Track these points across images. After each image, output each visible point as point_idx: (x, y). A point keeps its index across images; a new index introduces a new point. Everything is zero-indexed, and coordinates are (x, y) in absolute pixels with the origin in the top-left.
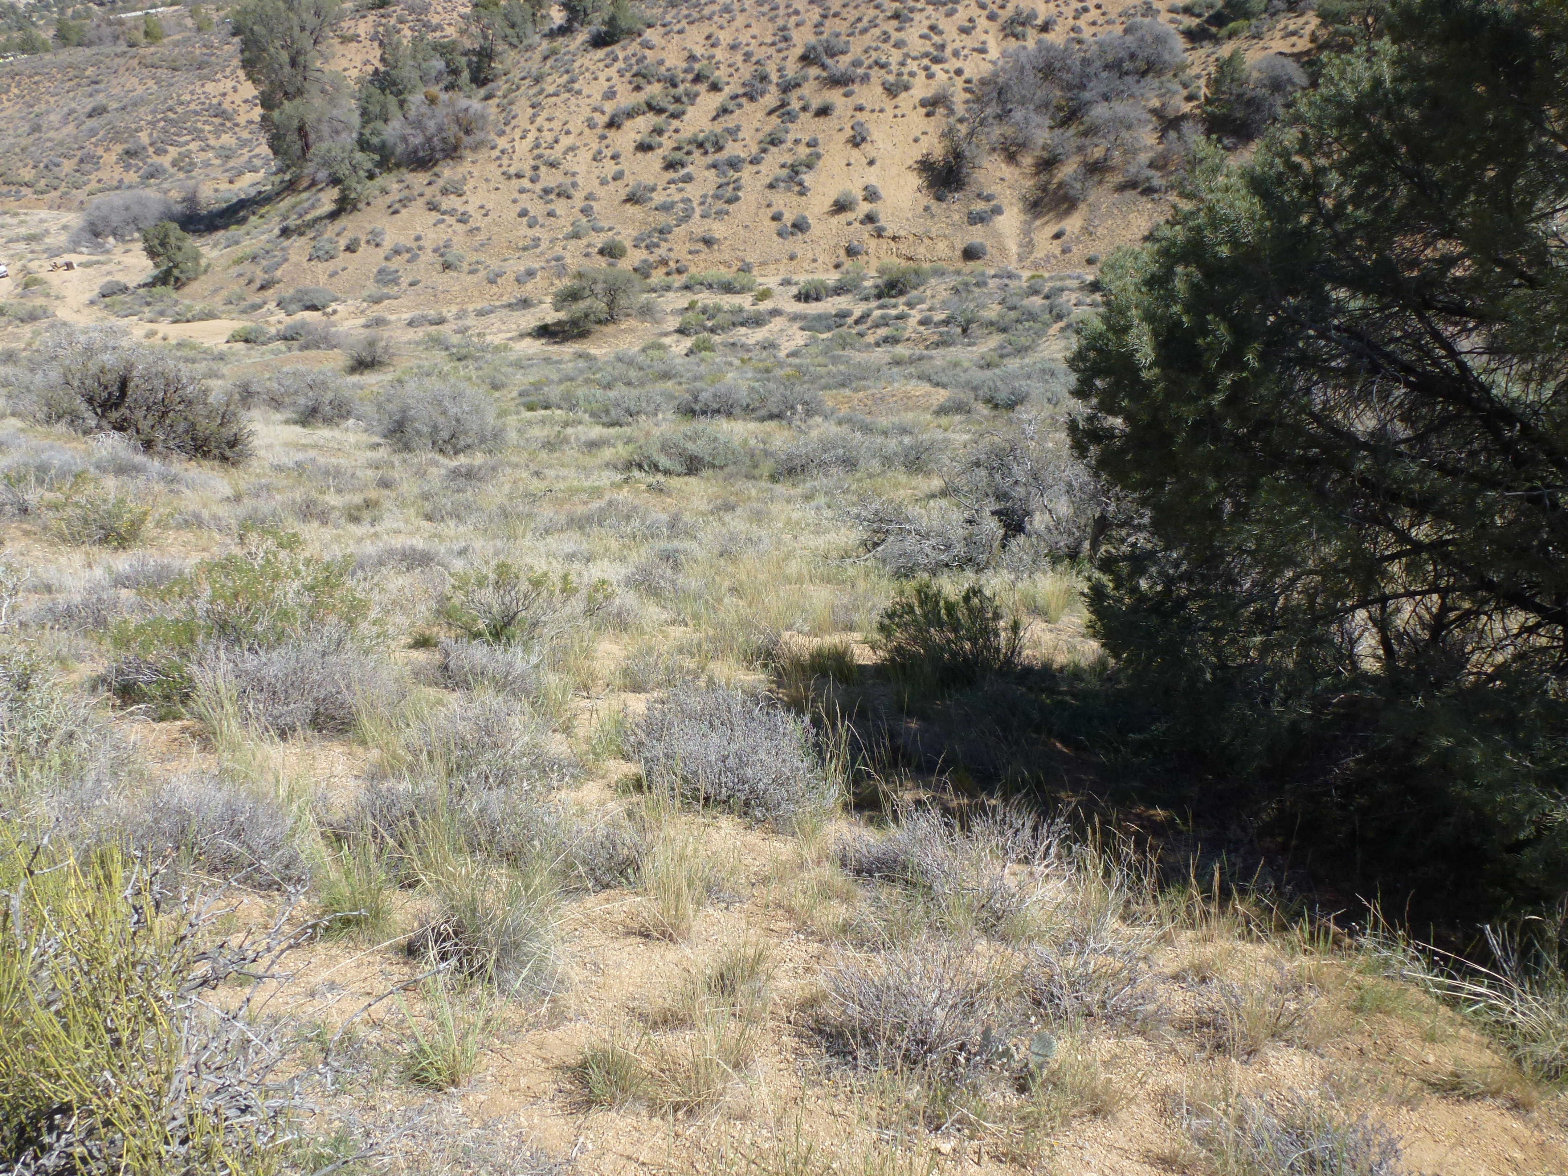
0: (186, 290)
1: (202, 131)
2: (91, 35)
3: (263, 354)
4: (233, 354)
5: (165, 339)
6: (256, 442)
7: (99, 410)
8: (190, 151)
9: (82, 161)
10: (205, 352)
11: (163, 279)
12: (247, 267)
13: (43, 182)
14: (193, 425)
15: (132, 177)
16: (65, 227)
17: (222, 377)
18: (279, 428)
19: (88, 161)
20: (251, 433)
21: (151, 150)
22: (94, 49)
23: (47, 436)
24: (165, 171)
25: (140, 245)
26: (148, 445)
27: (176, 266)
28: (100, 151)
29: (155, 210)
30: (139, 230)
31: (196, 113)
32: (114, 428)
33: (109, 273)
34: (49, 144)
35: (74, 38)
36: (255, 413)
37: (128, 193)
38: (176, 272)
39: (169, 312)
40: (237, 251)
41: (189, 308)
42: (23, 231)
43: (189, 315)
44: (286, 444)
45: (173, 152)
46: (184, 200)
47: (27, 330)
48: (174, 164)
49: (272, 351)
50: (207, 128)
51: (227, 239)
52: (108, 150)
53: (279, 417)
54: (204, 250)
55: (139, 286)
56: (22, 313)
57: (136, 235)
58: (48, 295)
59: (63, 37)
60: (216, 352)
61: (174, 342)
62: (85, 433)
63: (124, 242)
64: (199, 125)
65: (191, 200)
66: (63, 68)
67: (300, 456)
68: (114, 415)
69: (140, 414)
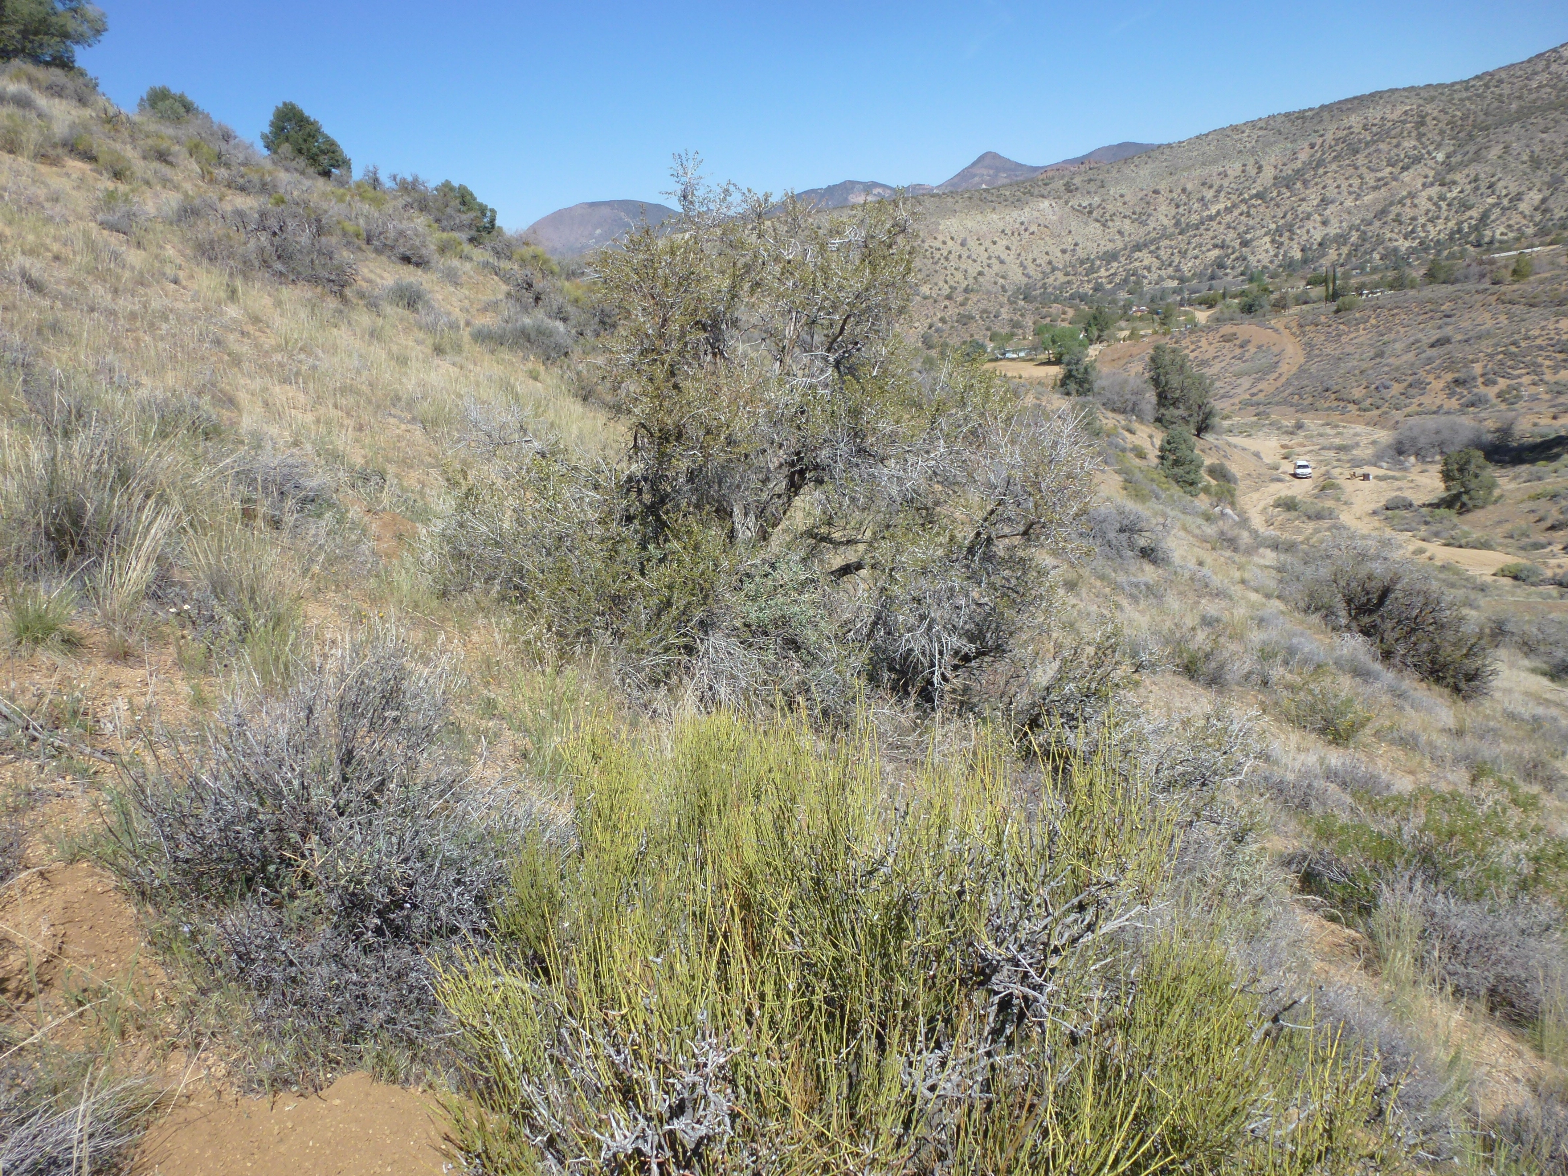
0: (1469, 517)
1: (1541, 366)
2: (1458, 274)
3: (1529, 595)
4: (1496, 588)
5: (1430, 559)
6: (1496, 683)
7: (1353, 612)
8: (1520, 384)
9: (1410, 385)
10: (1467, 580)
11: (1448, 503)
12: (1543, 505)
13: (1369, 401)
14: (1437, 648)
15: (1454, 404)
16: (1374, 443)
17: (1477, 608)
18: (1523, 675)
19: (1419, 386)
20: (1494, 672)
21: (1480, 380)
22: (1458, 286)
23: (1302, 623)
24: (1487, 401)
25: (1439, 467)
26: (1387, 655)
27: (1467, 492)
28: (1430, 378)
29: (1465, 436)
30: (1442, 453)
31: (1540, 348)
32: (1361, 631)
33: (1400, 489)
34: (1386, 369)
35: (1442, 276)
36: (1502, 653)
37: (1443, 419)
38: (1465, 498)
39: (1445, 534)
40: (1538, 487)
41: (1466, 534)
42: (1337, 441)
43: (1463, 542)
44: (1526, 694)
45: (1502, 383)
46: (1497, 430)
47: (1310, 526)
48: (1499, 396)
49: (1540, 594)
50: (1547, 363)
51: (1531, 474)
52: (1438, 377)
53: (1526, 663)
54: (1501, 481)
55: (1424, 505)
56: (1311, 512)
57: (1438, 458)
58: (1338, 500)
59: (1431, 276)
60: (1478, 581)
61: (1439, 564)
62: (1334, 629)
63: (1424, 462)
64: (1540, 360)
65: (1505, 431)
66: (1421, 303)
67: (1540, 711)
68: (1366, 620)
69: (1389, 625)
